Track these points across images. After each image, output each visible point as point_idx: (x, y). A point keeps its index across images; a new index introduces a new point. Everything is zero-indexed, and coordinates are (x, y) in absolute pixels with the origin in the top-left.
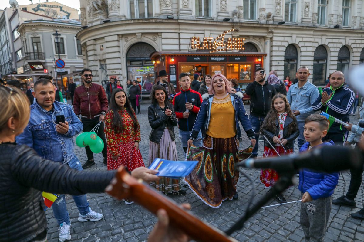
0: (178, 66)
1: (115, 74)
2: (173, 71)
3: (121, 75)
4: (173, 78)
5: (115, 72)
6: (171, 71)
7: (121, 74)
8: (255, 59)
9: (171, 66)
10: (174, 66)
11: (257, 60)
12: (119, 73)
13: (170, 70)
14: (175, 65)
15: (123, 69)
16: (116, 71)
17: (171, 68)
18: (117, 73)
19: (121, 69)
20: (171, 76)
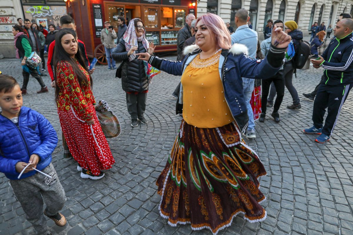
0: (103, 6)
1: (5, 14)
2: (98, 12)
3: (15, 16)
4: (98, 23)
5: (5, 12)
6: (95, 13)
7: (14, 14)
8: (189, 3)
9: (95, 6)
10: (99, 7)
11: (190, 5)
12: (11, 14)
13: (94, 11)
14: (99, 5)
15: (16, 8)
16: (5, 10)
17: (95, 8)
18: (7, 14)
19: (12, 8)
20: (96, 20)
